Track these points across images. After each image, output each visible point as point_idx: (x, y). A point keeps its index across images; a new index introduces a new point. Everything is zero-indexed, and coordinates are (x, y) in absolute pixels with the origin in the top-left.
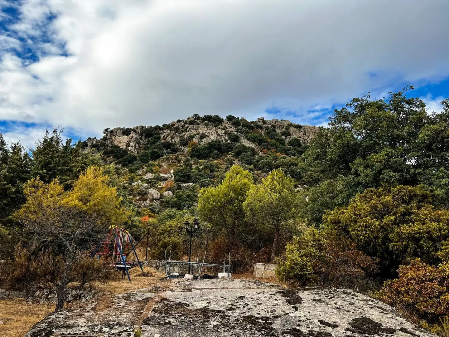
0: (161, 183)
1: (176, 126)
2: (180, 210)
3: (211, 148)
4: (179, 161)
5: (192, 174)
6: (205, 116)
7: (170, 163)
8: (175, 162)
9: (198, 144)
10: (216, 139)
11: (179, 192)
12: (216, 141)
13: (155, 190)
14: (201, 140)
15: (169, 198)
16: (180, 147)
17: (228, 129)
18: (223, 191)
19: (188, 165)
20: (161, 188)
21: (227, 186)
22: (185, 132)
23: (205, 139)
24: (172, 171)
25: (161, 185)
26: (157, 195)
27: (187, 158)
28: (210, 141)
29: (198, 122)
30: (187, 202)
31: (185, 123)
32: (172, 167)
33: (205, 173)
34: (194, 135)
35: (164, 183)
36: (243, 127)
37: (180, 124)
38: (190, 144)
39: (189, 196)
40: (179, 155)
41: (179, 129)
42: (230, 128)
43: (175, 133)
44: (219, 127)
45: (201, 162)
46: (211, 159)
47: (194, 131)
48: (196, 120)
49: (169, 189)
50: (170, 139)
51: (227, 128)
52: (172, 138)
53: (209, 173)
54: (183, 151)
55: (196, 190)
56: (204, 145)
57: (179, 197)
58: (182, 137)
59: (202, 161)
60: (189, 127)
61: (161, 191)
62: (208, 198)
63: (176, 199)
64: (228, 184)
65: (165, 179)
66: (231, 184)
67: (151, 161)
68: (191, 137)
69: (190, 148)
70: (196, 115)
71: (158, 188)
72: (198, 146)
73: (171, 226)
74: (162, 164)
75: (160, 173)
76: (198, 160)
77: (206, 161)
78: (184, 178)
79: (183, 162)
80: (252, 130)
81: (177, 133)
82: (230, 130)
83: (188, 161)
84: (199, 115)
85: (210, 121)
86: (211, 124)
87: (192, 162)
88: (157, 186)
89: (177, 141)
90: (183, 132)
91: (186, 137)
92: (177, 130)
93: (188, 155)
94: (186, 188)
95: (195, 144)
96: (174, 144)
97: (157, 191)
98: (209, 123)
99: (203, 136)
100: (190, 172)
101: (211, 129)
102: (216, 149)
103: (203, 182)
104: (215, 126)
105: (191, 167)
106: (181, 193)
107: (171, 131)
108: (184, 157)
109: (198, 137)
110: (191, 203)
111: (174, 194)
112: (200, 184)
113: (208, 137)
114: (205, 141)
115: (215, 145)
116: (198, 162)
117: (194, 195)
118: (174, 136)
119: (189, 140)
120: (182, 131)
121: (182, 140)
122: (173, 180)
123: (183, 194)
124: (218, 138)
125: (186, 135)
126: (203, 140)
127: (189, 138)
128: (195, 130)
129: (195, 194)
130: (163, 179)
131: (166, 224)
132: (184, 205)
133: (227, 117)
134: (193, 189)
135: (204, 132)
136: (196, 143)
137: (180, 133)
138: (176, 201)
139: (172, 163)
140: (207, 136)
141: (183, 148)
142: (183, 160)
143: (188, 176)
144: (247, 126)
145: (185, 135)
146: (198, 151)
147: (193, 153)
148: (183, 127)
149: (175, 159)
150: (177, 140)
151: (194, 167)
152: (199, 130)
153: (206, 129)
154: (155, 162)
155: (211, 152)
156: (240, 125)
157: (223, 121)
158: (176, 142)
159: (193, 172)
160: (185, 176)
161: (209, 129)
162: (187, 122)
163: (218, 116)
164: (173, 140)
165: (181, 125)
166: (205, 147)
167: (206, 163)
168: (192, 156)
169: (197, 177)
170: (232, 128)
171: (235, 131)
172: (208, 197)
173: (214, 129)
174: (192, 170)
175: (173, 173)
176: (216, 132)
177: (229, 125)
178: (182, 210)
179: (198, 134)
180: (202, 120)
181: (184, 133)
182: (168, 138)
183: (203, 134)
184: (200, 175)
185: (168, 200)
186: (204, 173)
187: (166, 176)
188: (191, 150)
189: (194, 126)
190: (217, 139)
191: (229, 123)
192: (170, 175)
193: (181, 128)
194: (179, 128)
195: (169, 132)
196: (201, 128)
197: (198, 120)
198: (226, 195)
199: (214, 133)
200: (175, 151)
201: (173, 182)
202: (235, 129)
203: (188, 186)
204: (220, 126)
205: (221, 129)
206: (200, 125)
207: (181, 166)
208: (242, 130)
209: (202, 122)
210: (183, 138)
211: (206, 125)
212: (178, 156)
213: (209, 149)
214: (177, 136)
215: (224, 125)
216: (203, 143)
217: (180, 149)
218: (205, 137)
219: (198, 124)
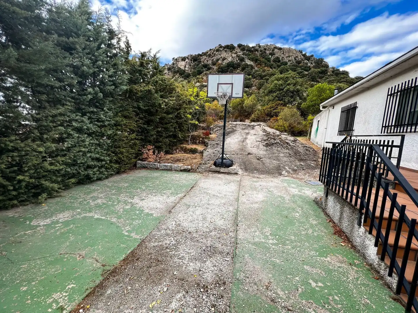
1: (209, 53)
3: (228, 66)
6: (225, 45)
10: (231, 60)
12: (231, 62)
16: (212, 66)
23: (225, 61)
29: (221, 49)
31: (214, 51)
37: (211, 52)
38: (217, 64)
40: (211, 71)
41: (211, 55)
48: (220, 49)
51: (237, 53)
52: (207, 61)
58: (213, 60)
60: (216, 54)
67: (198, 75)
68: (218, 60)
69: (217, 67)
70: (220, 45)
72: (222, 66)
74: (203, 77)
75: (203, 82)
80: (252, 53)
81: (210, 58)
82: (239, 54)
84: (222, 45)
86: (228, 50)
91: (215, 60)
93: (216, 71)
95: (219, 64)
96: (209, 65)
99: (224, 59)
101: (229, 54)
102: (231, 66)
104: (231, 52)
107: (206, 56)
108: (214, 72)
109: (221, 60)
113: (227, 59)
114: (225, 62)
115: (231, 64)
118: (208, 59)
119: (217, 62)
121: (213, 62)
125: (215, 58)
126: (224, 61)
128: (220, 55)
133: (238, 45)
135: (225, 56)
144: (249, 51)
146: (222, 68)
147: (219, 70)
148: (213, 53)
150: (210, 62)
152: (222, 55)
153: (225, 54)
154: (200, 76)
155: (228, 69)
156: (245, 50)
157: (235, 48)
161: (227, 54)
163: (232, 45)
164: (208, 62)
166: (225, 66)
168: (219, 72)
171: (242, 55)
179: (221, 58)
180: (223, 48)
181: (214, 58)
182: (205, 61)
183: (224, 57)
187: (206, 84)
189: (219, 53)
191: (239, 49)
196: (223, 53)
199: (230, 56)
200: (209, 69)
202: (242, 53)
208: (246, 53)
209: (224, 50)
211: (226, 51)
214: (210, 60)
215: (236, 51)
216: (224, 64)
217: (212, 68)
218: (225, 60)
219: (221, 51)
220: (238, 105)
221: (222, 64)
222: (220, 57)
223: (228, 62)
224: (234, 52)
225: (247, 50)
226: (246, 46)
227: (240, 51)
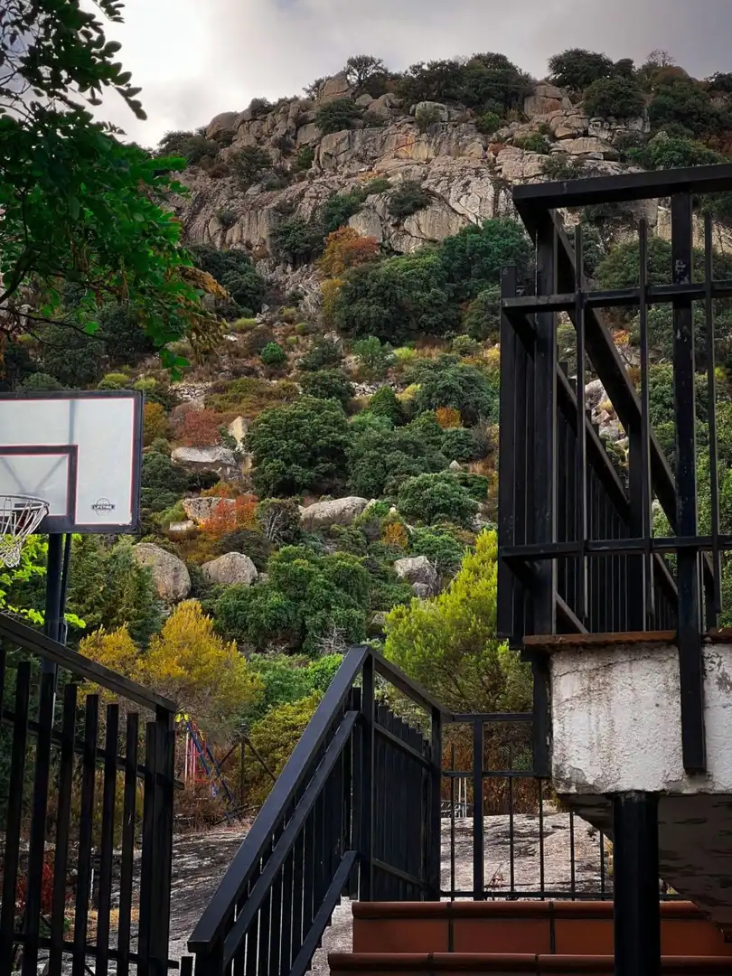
0: (187, 504)
1: (243, 141)
2: (301, 657)
3: (465, 272)
4: (276, 365)
5: (357, 442)
6: (416, 68)
7: (221, 379)
8: (251, 372)
9: (381, 246)
10: (489, 214)
11: (288, 557)
12: (491, 229)
13: (159, 551)
14: (397, 225)
15: (239, 594)
16: (277, 275)
17: (562, 144)
18: (453, 615)
19: (330, 391)
20: (192, 535)
21: (463, 600)
22: (302, 178)
23: (422, 217)
24: (238, 429)
25: (186, 518)
26: (175, 577)
27: (322, 344)
28: (455, 232)
29: (378, 106)
30: (338, 612)
31: (301, 122)
32: (237, 400)
33: (433, 430)
34: (355, 192)
35: (204, 505)
36: (655, 126)
37: (266, 127)
38: (335, 248)
39: (345, 580)
40: (271, 324)
41: (267, 162)
42: (573, 137)
43: (244, 188)
44: (504, 132)
45: (408, 361)
46: (464, 339)
47: (357, 167)
48: (365, 99)
49: (236, 543)
50: (214, 227)
51: (554, 139)
52: (227, 222)
53: (456, 428)
54: (296, 299)
55: (383, 542)
56: (421, 254)
57: (294, 584)
58: (285, 210)
59: (413, 353)
60: (324, 149)
61: (192, 559)
62: (411, 636)
63: (276, 598)
64: (464, 595)
65: (203, 481)
66: (472, 595)
67: (113, 367)
68: (341, 212)
69: (336, 280)
70: (360, 63)
71: (175, 538)
72: (386, 264)
73: (294, 727)
74: (177, 385)
75: (170, 439)
76: (386, 352)
77: (436, 355)
78: (311, 464)
79: (303, 367)
80: (714, 140)
81: (252, 190)
82: (574, 147)
83: (329, 358)
84: (384, 65)
85: (450, 99)
86: (456, 115)
87: (353, 361)
88: (167, 524)
89: (255, 241)
90: (286, 178)
91: (306, 209)
92: (251, 168)
93: (328, 324)
94: (327, 529)
95: (361, 252)
96: (240, 257)
97: (175, 558)
98: (444, 115)
99: (411, 201)
100: (343, 429)
101: (459, 152)
102: (491, 275)
103: (421, 487)
104: (484, 130)
105: (345, 395)
106: (302, 564)
107: (215, 176)
108: (304, 333)
109: (380, 206)
110: (355, 613)
111: (260, 569)
112: (403, 502)
113: (443, 200)
114: (422, 229)
115: (487, 251)
116: (389, 364)
117: (373, 569)
118: (237, 205)
119: (328, 231)
120: (281, 172)
121: (286, 233)
122: (248, 481)
123: (315, 569)
124: (502, 207)
125: (309, 197)
126: (409, 224)
127: (329, 217)
128: (361, 161)
129: (380, 561)
130: (193, 480)
131: (270, 719)
132: (324, 629)
133: (557, 64)
134: (369, 536)
135: (418, 171)
136: (370, 242)
137: (270, 187)
138: (278, 607)
139: (237, 374)
140: (434, 194)
141: (294, 280)
142: (296, 357)
143: (336, 452)
144: (682, 117)
145: (301, 196)
146: (385, 292)
147: (355, 308)
148: (284, 146)
149: (254, 347)
150: (256, 231)
151: (365, 392)
152: (387, 163)
153: (424, 151)
154: (135, 376)
155: (459, 298)
156: (636, 114)
157: (531, 94)
158: (249, 246)
159: (362, 428)
160: (315, 454)
161: (444, 149)
162: (311, 115)
163: (498, 61)
164: (233, 234)
165: (278, 134)
166: (427, 267)
167: (436, 367)
168: (353, 329)
169: (390, 458)
170: (586, 134)
171: (607, 157)
172: (409, 632)
173: (476, 147)
174: (354, 419)
175: (249, 441)
176: (492, 166)
177: (565, 117)
178: (314, 655)
179: (380, 187)
180: (400, 94)
181: (295, 188)
182: (200, 222)
183: (410, 186)
184: (403, 446)
185: (232, 602)
186: (426, 429)
187: (204, 457)
188: (344, 288)
189: (351, 140)
190: (496, 214)
191: (566, 101)
192: (228, 451)
193: (274, 153)
194: (265, 155)
195: (202, 181)
196: (399, 145)
197: (376, 96)
198: (460, 625)
199: (478, 173)
200: (249, 298)
201: (248, 494)
202: (606, 142)
203: (341, 517)
204: (515, 125)
205: (519, 145)
206: (391, 128)
207: (287, 394)
208: (651, 144)
209: (402, 109)
210: (291, 220)
211: (427, 125)
212: (264, 332)
213: (450, 279)
214: (257, 207)
215: (539, 118)
216: (412, 246)
217: (276, 287)
218: (421, 206)
219: (376, 122)
220: (453, 657)
221: (391, 251)
222: (363, 177)
223: (456, 227)
224: (519, 131)
225: (658, 116)
226: (650, 69)
227: (577, 123)
